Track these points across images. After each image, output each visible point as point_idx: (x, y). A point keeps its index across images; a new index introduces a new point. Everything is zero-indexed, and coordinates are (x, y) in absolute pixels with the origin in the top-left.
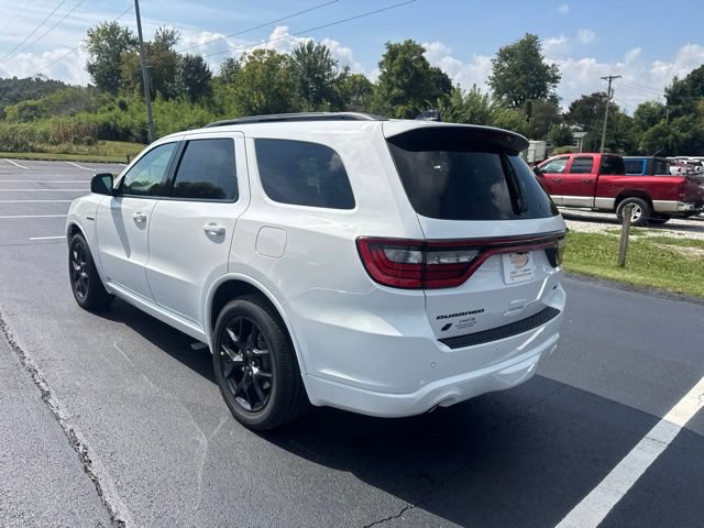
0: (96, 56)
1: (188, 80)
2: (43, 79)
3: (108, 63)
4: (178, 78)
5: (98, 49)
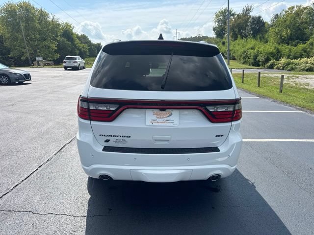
0: (217, 23)
1: (252, 28)
2: (201, 36)
3: (221, 26)
4: (248, 28)
5: (219, 21)
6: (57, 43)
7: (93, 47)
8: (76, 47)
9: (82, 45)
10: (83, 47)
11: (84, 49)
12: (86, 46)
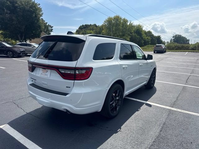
6: (130, 37)
7: (154, 38)
8: (142, 38)
9: (147, 38)
10: (147, 39)
11: (148, 40)
12: (149, 38)
